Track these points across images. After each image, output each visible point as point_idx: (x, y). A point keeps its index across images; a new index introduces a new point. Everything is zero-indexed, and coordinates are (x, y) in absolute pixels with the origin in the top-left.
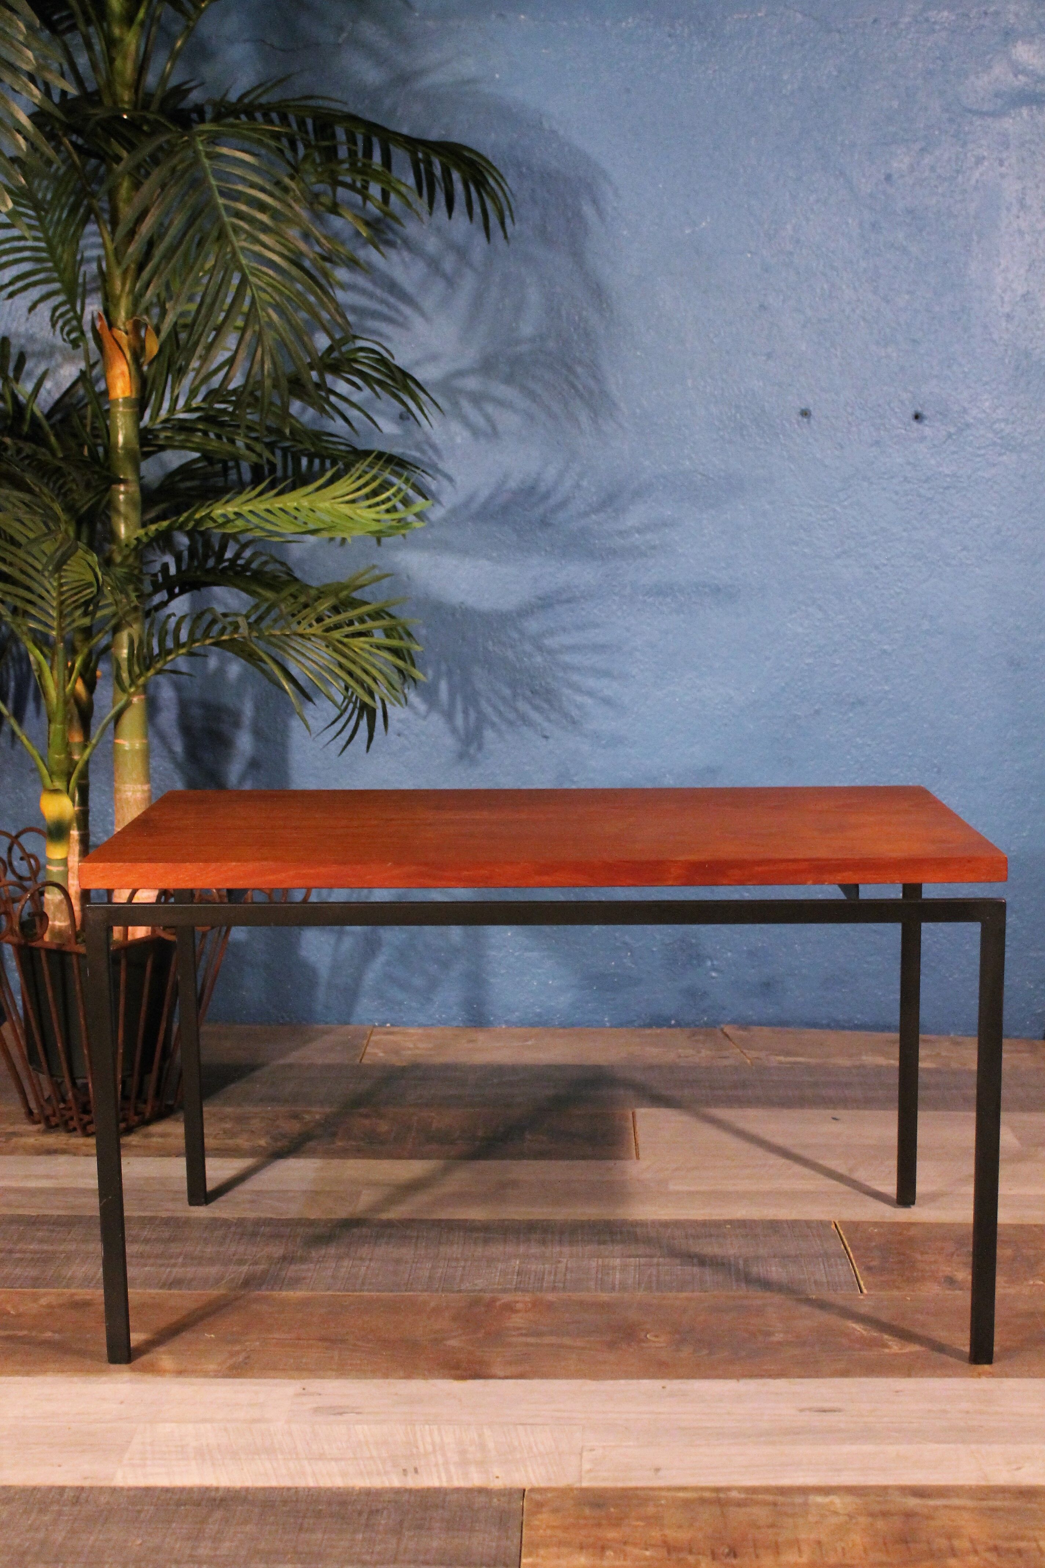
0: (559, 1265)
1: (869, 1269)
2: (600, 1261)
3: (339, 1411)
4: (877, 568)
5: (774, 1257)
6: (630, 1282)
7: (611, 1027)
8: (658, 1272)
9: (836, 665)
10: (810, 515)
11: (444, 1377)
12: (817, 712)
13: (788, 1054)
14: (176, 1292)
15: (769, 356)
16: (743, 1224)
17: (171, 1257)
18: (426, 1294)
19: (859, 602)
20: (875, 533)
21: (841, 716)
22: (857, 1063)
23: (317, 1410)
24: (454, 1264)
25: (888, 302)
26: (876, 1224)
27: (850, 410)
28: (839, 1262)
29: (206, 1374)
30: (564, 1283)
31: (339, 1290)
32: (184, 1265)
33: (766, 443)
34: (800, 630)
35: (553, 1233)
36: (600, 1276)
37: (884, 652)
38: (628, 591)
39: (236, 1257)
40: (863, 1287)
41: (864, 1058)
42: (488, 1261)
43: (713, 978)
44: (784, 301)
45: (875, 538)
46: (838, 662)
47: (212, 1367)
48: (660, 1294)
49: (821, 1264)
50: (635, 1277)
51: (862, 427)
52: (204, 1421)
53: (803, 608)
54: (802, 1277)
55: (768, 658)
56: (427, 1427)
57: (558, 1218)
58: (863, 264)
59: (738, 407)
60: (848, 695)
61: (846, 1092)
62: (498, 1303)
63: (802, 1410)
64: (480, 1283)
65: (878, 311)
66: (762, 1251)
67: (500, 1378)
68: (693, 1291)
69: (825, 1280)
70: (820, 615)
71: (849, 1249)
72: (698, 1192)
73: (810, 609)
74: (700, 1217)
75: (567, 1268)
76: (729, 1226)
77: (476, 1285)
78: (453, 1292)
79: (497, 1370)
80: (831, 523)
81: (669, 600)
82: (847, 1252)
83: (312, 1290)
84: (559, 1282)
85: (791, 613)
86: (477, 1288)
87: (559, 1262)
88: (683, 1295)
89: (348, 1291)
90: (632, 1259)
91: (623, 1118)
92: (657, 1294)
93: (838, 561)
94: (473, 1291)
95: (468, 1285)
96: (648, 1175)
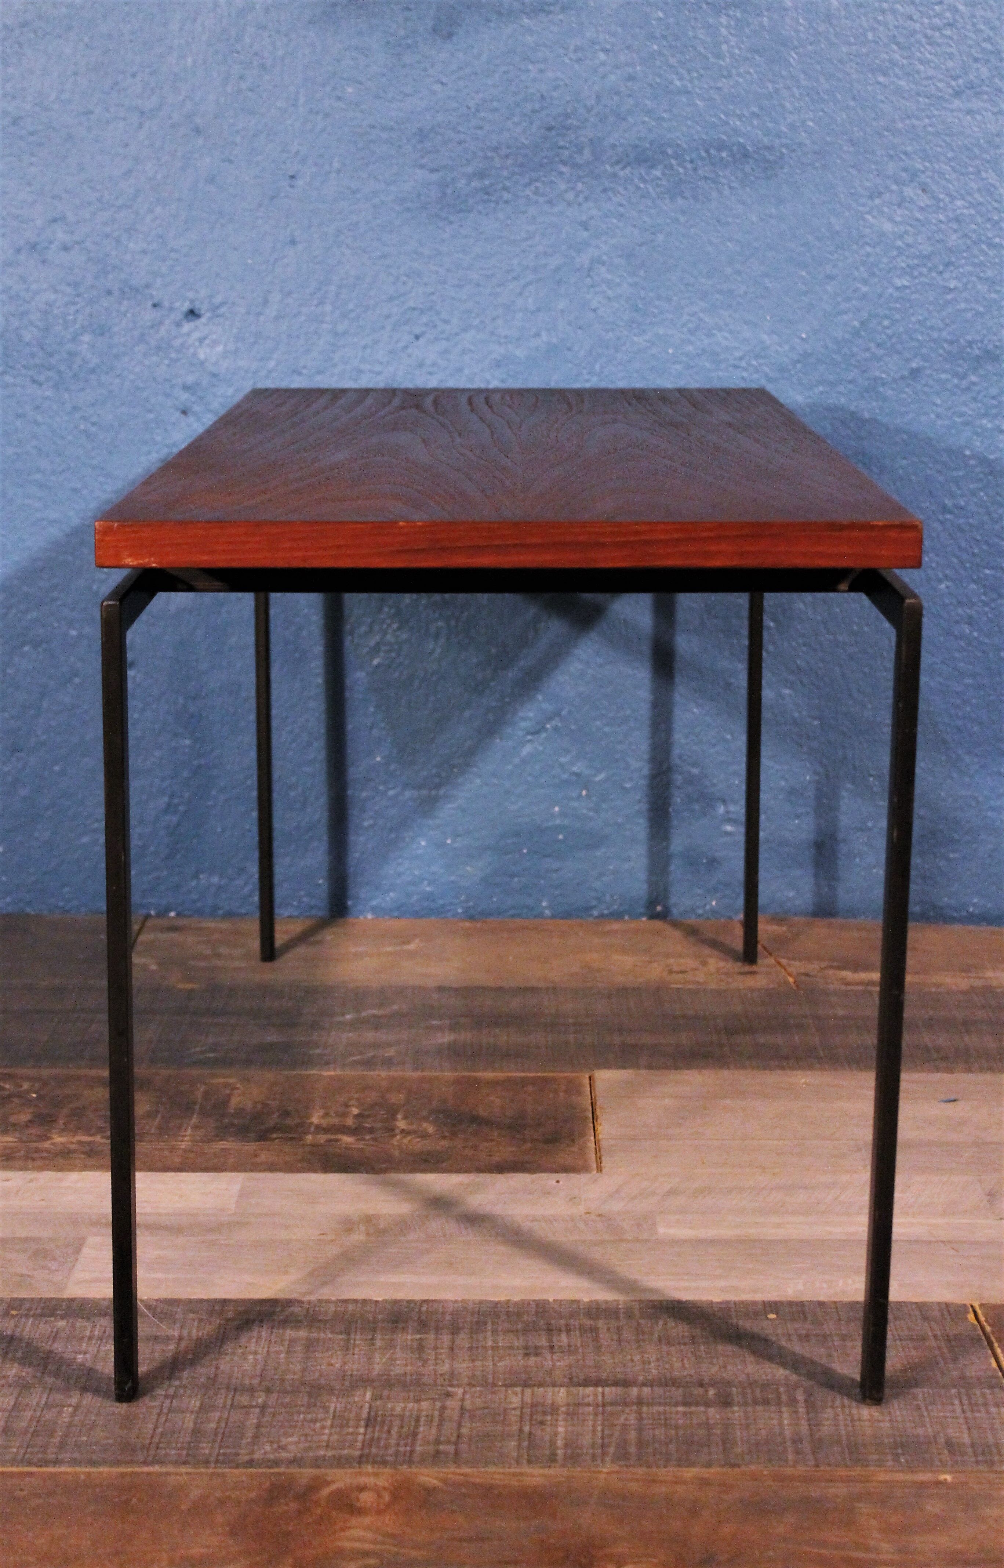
0: (449, 1403)
2: (528, 1391)
6: (586, 1440)
7: (553, 917)
8: (640, 1419)
9: (951, 290)
10: (910, 18)
12: (915, 373)
16: (798, 1310)
18: (183, 1469)
21: (956, 381)
22: (978, 983)
24: (244, 1400)
30: (456, 1444)
34: (888, 227)
35: (438, 1330)
36: (527, 1429)
38: (587, 154)
41: (990, 974)
42: (310, 1395)
43: (728, 834)
46: (953, 284)
49: (957, 1403)
50: (594, 1431)
53: (894, 187)
54: (920, 1431)
55: (831, 278)
57: (449, 1296)
60: (970, 344)
61: (967, 1039)
62: (326, 1492)
64: (293, 1445)
68: (708, 1465)
69: (966, 1439)
70: (924, 200)
72: (712, 1242)
73: (908, 192)
74: (718, 1296)
75: (462, 1409)
76: (772, 1316)
77: (283, 1448)
78: (237, 1466)
80: (948, 32)
81: (657, 173)
84: (448, 1442)
85: (871, 197)
86: (284, 1455)
87: (448, 1395)
88: (690, 1473)
89: (30, 1463)
90: (589, 1390)
91: (573, 1088)
92: (641, 1471)
93: (957, 103)
94: (276, 1463)
95: (268, 1448)
96: (616, 1206)
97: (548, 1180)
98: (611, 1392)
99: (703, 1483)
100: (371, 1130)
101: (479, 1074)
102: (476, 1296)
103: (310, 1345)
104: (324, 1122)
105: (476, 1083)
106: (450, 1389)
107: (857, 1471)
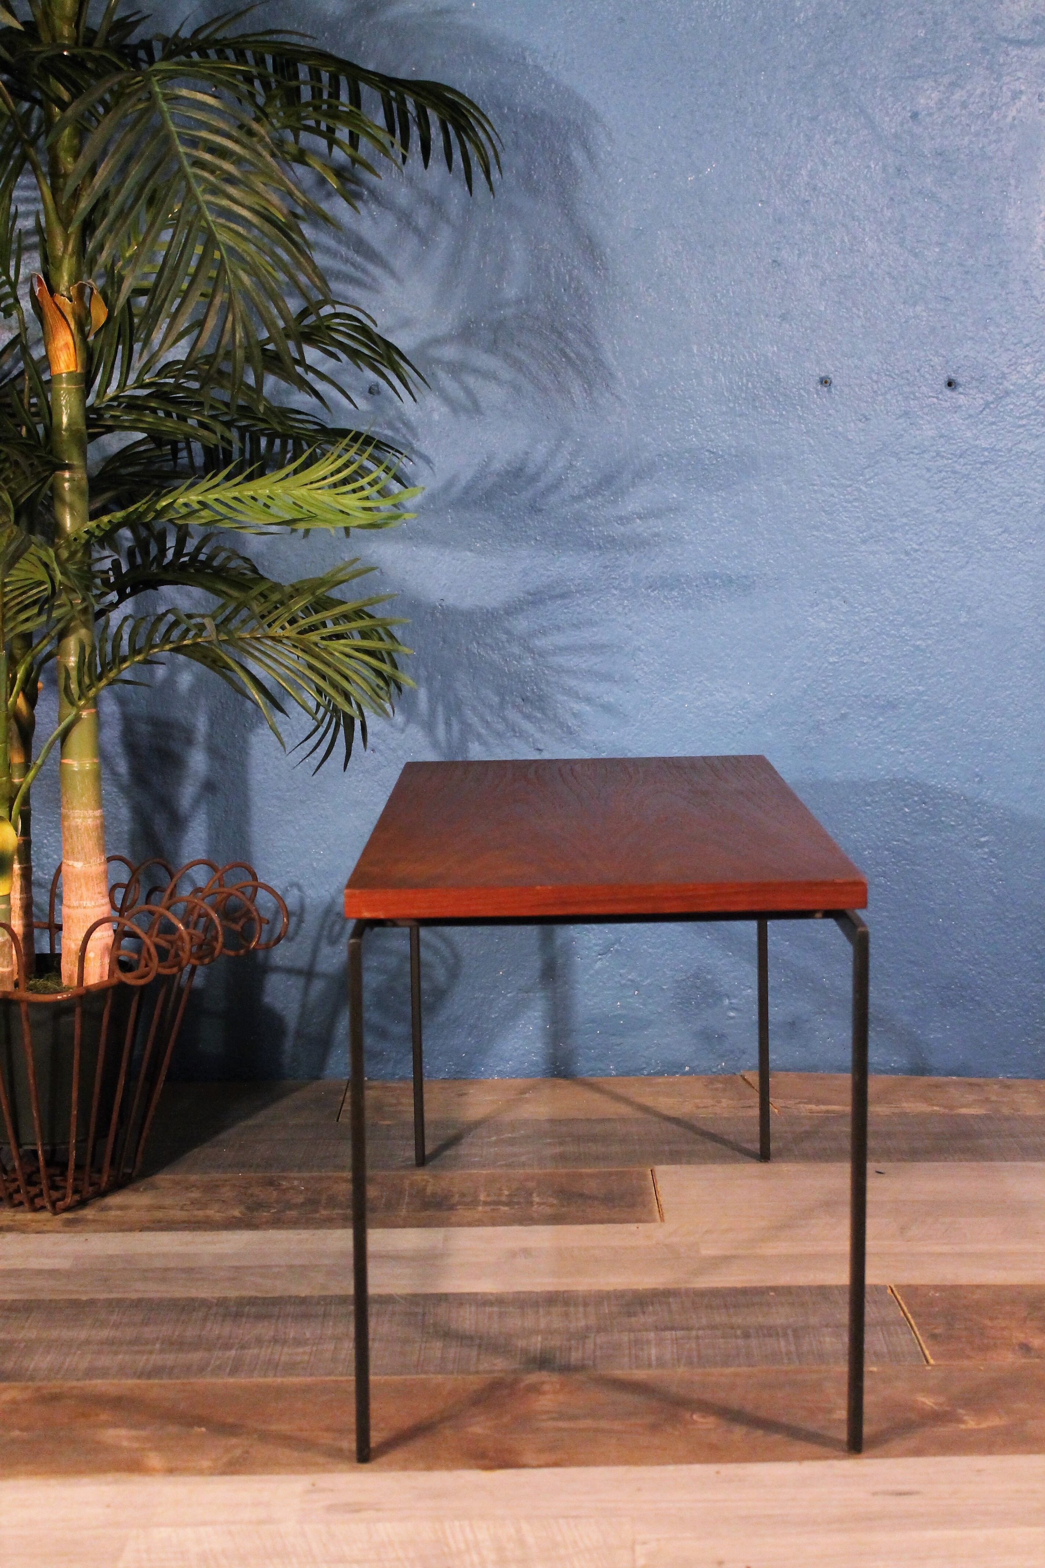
1: (934, 1337)
2: (632, 1335)
3: (355, 1508)
4: (907, 553)
5: (827, 1326)
6: (668, 1356)
7: (617, 1075)
8: (698, 1345)
9: (864, 664)
10: (832, 495)
11: (470, 1467)
12: (844, 716)
13: (818, 1102)
14: (156, 1381)
15: (783, 317)
16: (787, 1291)
17: (147, 1343)
18: (440, 1376)
19: (887, 593)
20: (905, 515)
21: (870, 721)
22: (897, 1111)
23: (331, 1508)
25: (916, 255)
26: (936, 1288)
27: (875, 377)
28: (899, 1331)
29: (201, 1472)
31: (342, 1375)
32: (162, 1351)
33: (781, 415)
34: (823, 625)
35: (576, 1305)
36: (633, 1352)
37: (917, 647)
38: (630, 583)
39: (220, 1341)
40: (929, 1357)
41: (905, 1105)
43: (731, 1018)
44: (799, 256)
45: (905, 520)
46: (866, 660)
47: (206, 1464)
48: (702, 1370)
49: (880, 1333)
50: (672, 1352)
51: (888, 397)
52: (204, 1523)
53: (826, 600)
55: (788, 657)
56: (457, 1523)
57: (580, 1288)
58: (888, 213)
59: (749, 375)
60: (878, 697)
61: (889, 1143)
62: (522, 1385)
63: (875, 1494)
65: (905, 266)
66: (813, 1320)
67: (533, 1467)
68: (739, 1366)
69: (886, 1351)
70: (845, 608)
71: (909, 1315)
72: (734, 1257)
73: (834, 602)
74: (739, 1285)
75: (595, 1344)
76: (772, 1294)
78: (469, 1373)
79: (528, 1457)
80: (856, 504)
81: (675, 593)
82: (908, 1319)
83: (311, 1375)
84: (589, 1359)
85: (811, 606)
86: (496, 1368)
87: (586, 1337)
88: (729, 1370)
90: (668, 1332)
91: (642, 1176)
92: (700, 1371)
93: (863, 548)
94: (492, 1372)
95: (486, 1365)
96: (675, 1239)
97: (632, 1227)
98: (680, 1333)
99: (737, 1375)
100: (518, 1203)
101: (580, 1170)
102: (596, 1288)
103: (501, 1315)
104: (489, 1199)
105: (581, 1176)
107: (823, 1367)
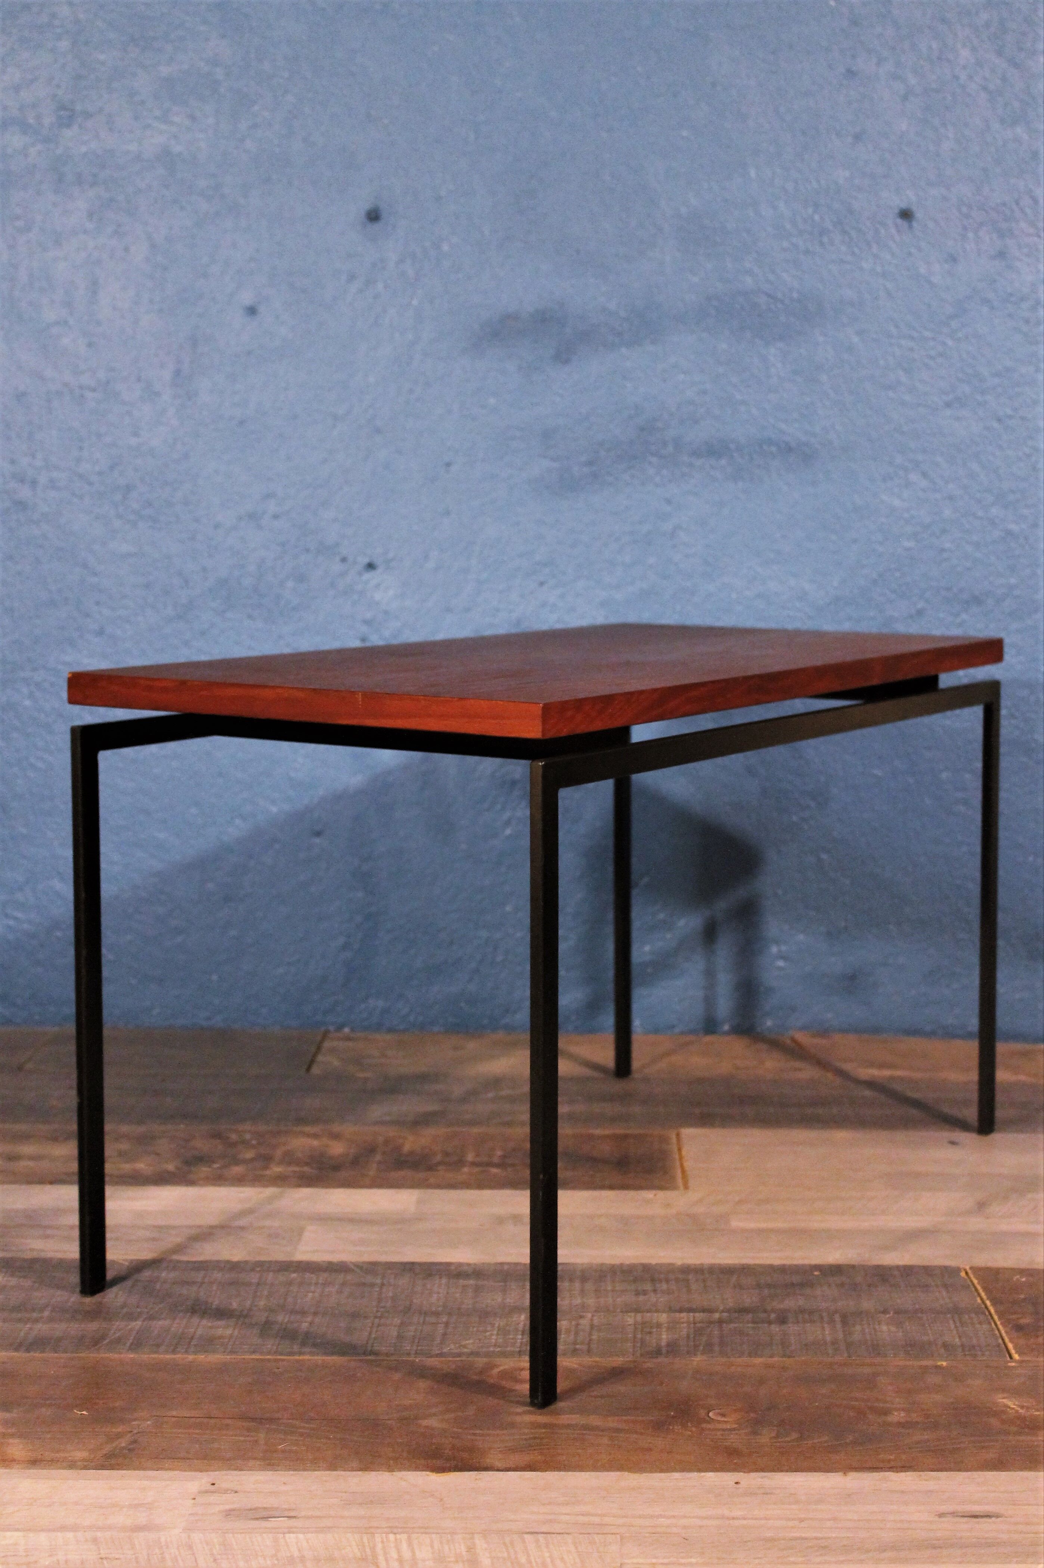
0: (582, 1321)
1: (1019, 1328)
2: (639, 1315)
3: (263, 1515)
4: (999, 420)
5: (885, 1312)
8: (722, 1331)
9: (945, 550)
10: (912, 350)
11: (417, 1469)
13: (881, 1066)
14: (37, 1355)
15: (857, 137)
16: (836, 1270)
17: (33, 1310)
19: (975, 466)
20: (998, 375)
23: (229, 1514)
24: (433, 1319)
25: (1016, 65)
26: (1022, 1272)
27: (964, 210)
28: (975, 1320)
29: (72, 1465)
30: (589, 1344)
31: (269, 1353)
32: (51, 1320)
33: (853, 253)
34: (897, 503)
36: (639, 1336)
37: (1009, 533)
38: (670, 448)
39: (125, 1310)
40: (1013, 1351)
42: (480, 1317)
43: (780, 969)
44: (878, 64)
45: (997, 380)
46: (948, 545)
47: (79, 1455)
48: (724, 1360)
49: (951, 1322)
50: (688, 1337)
51: (981, 234)
52: (63, 1528)
53: (902, 474)
54: (925, 1338)
55: (855, 541)
56: (392, 1537)
57: (579, 1261)
58: (984, 16)
59: (816, 206)
60: (960, 590)
61: (965, 1111)
62: (495, 1371)
63: (941, 1515)
64: (470, 1344)
65: (1004, 79)
66: (867, 1304)
67: (498, 1470)
68: (771, 1356)
69: (959, 1343)
70: (924, 483)
71: (988, 1303)
72: (771, 1230)
73: (913, 477)
74: (777, 1262)
75: (592, 1327)
76: (817, 1273)
77: (465, 1346)
78: (431, 1357)
79: (493, 1458)
80: (939, 360)
81: (723, 462)
82: (986, 1307)
83: (232, 1352)
84: (582, 1343)
85: (885, 480)
86: (465, 1350)
87: (581, 1317)
88: (758, 1361)
89: (281, 1354)
90: (684, 1315)
91: (664, 1140)
93: (948, 412)
94: (459, 1355)
95: (452, 1346)
96: (700, 1209)
97: (649, 1195)
98: (699, 1316)
99: (768, 1366)
100: (513, 1165)
101: (591, 1131)
102: (599, 1261)
103: (477, 1289)
104: (478, 1159)
105: (591, 1137)
106: (582, 1314)
107: (878, 1360)
